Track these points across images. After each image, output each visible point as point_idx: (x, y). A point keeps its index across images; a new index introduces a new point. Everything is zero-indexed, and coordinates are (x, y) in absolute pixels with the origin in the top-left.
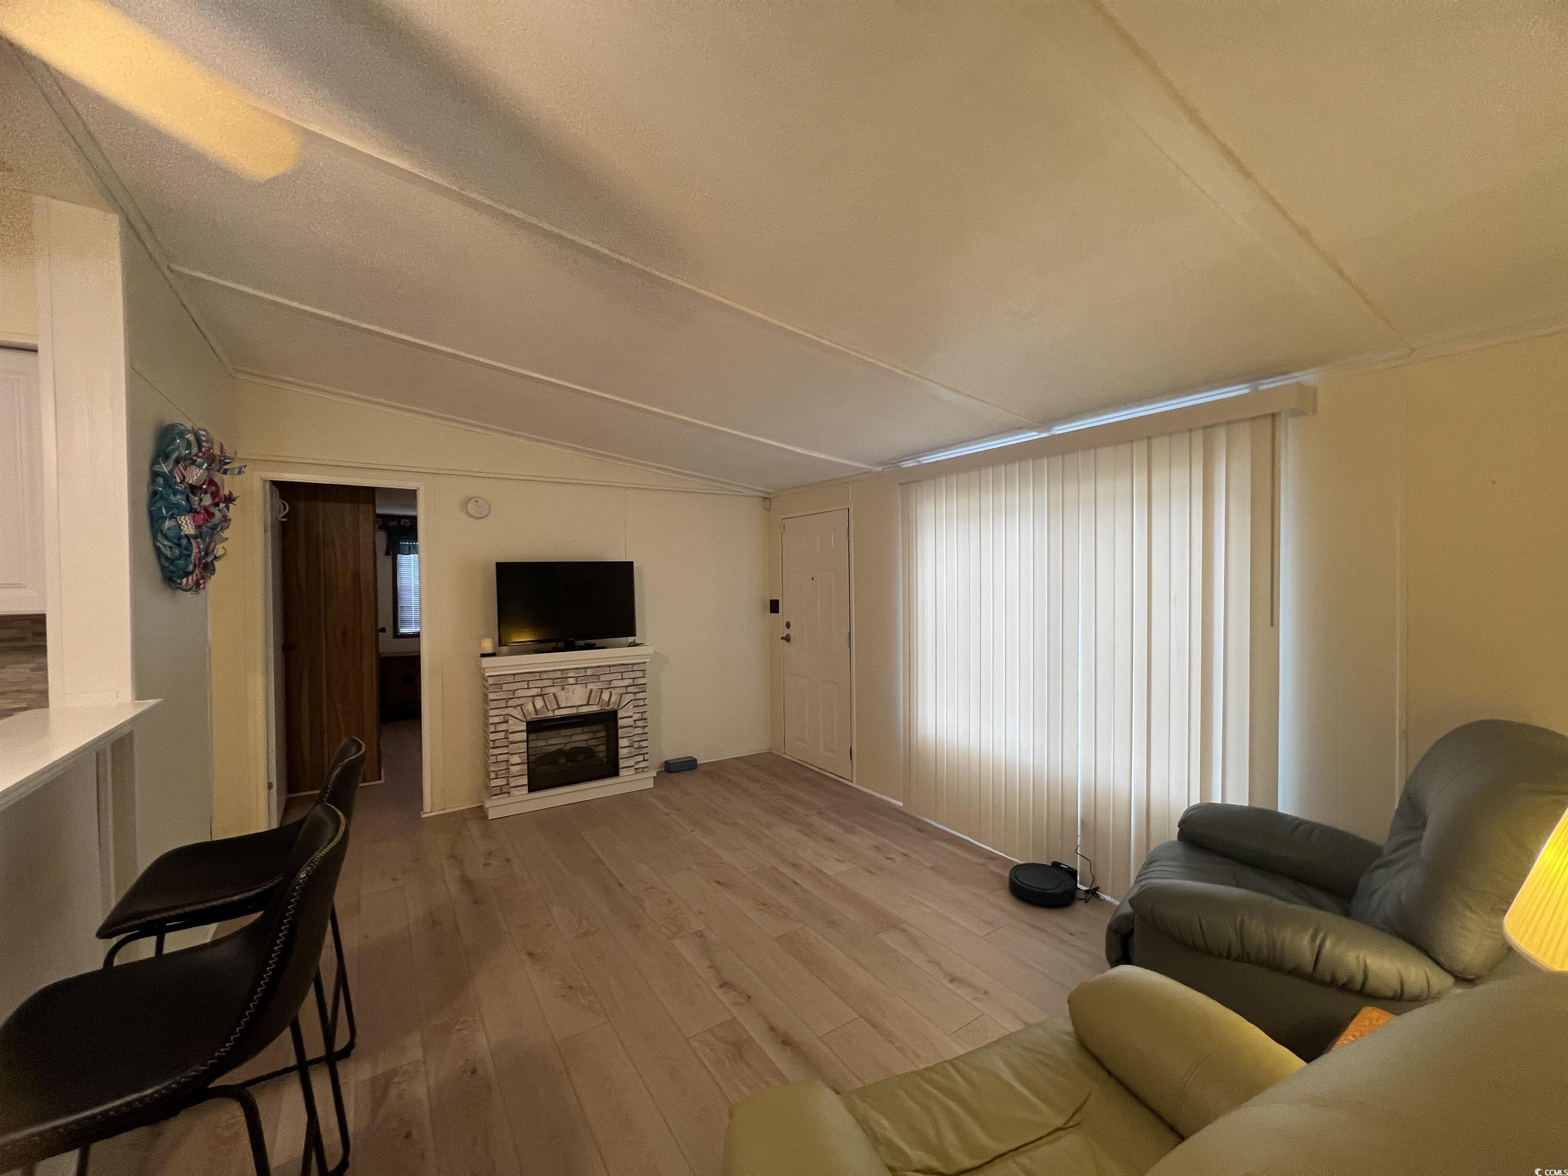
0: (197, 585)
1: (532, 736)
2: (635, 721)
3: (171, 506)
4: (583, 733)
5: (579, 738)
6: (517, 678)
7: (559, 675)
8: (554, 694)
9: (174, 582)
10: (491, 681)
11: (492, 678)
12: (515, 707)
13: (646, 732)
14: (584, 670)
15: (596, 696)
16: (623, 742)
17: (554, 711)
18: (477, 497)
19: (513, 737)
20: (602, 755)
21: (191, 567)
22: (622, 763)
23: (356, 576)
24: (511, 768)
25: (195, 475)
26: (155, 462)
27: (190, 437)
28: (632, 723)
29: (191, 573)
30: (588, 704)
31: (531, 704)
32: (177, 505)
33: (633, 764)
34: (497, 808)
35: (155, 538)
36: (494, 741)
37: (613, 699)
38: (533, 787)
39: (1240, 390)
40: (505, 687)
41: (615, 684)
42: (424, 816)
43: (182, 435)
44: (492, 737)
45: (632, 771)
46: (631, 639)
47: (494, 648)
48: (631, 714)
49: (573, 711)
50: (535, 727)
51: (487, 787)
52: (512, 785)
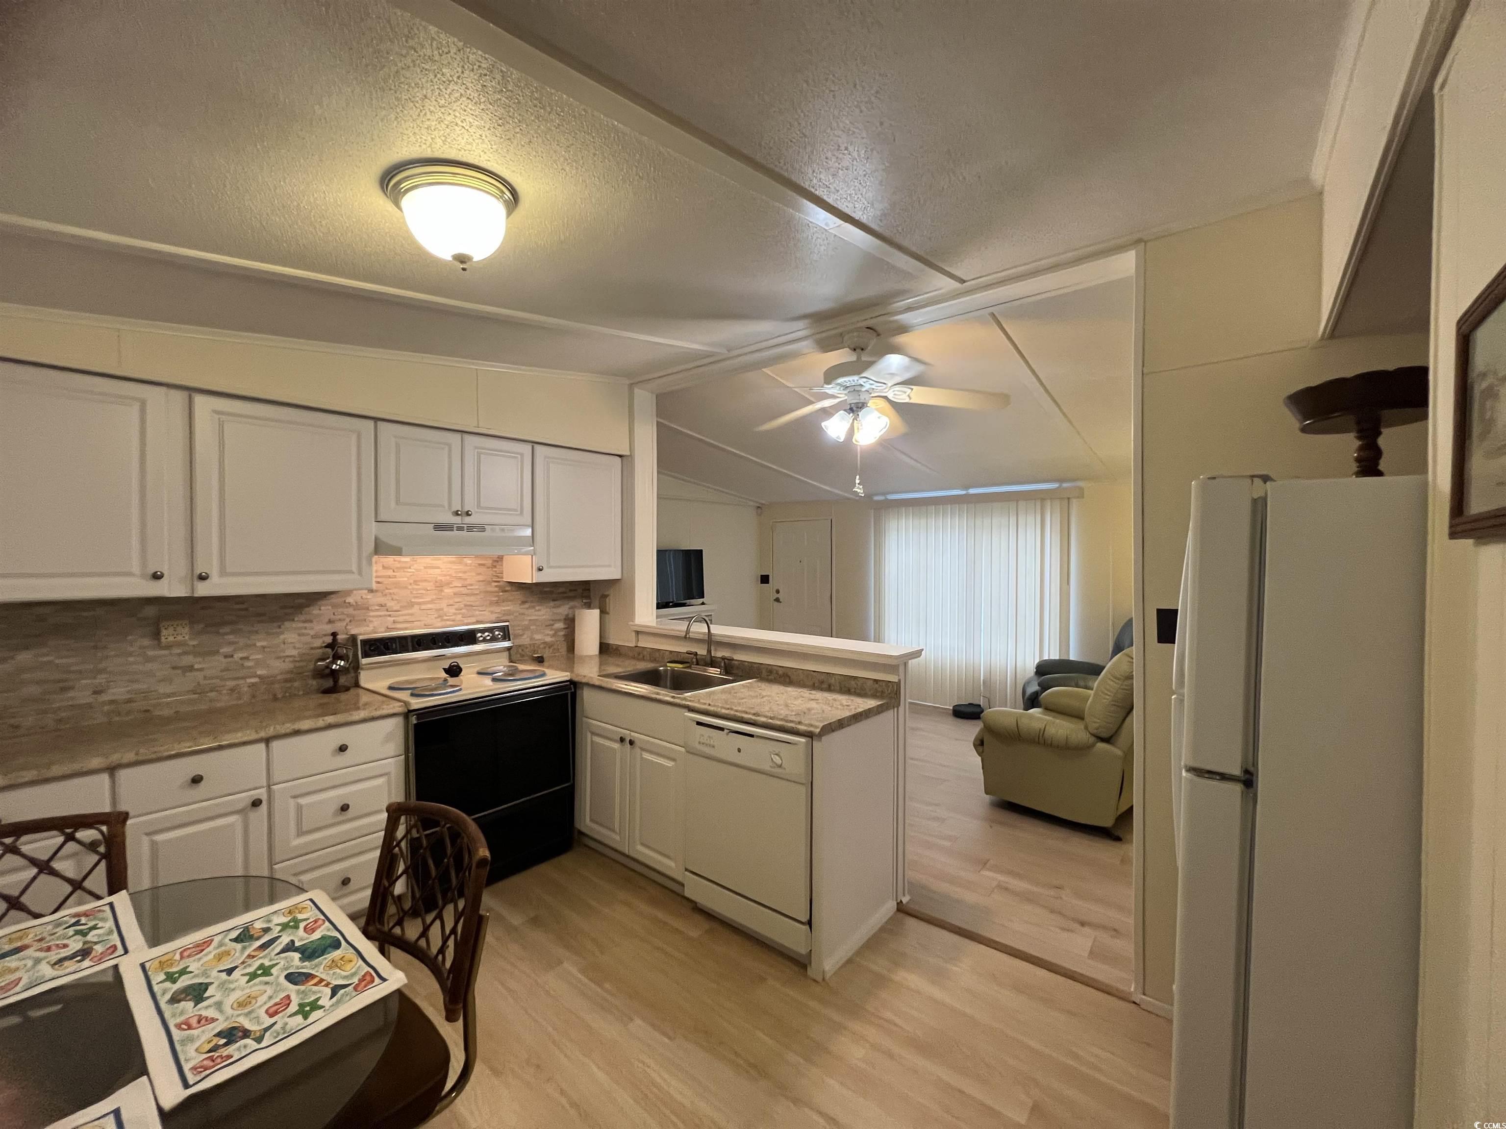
39: (1055, 485)
46: (701, 601)
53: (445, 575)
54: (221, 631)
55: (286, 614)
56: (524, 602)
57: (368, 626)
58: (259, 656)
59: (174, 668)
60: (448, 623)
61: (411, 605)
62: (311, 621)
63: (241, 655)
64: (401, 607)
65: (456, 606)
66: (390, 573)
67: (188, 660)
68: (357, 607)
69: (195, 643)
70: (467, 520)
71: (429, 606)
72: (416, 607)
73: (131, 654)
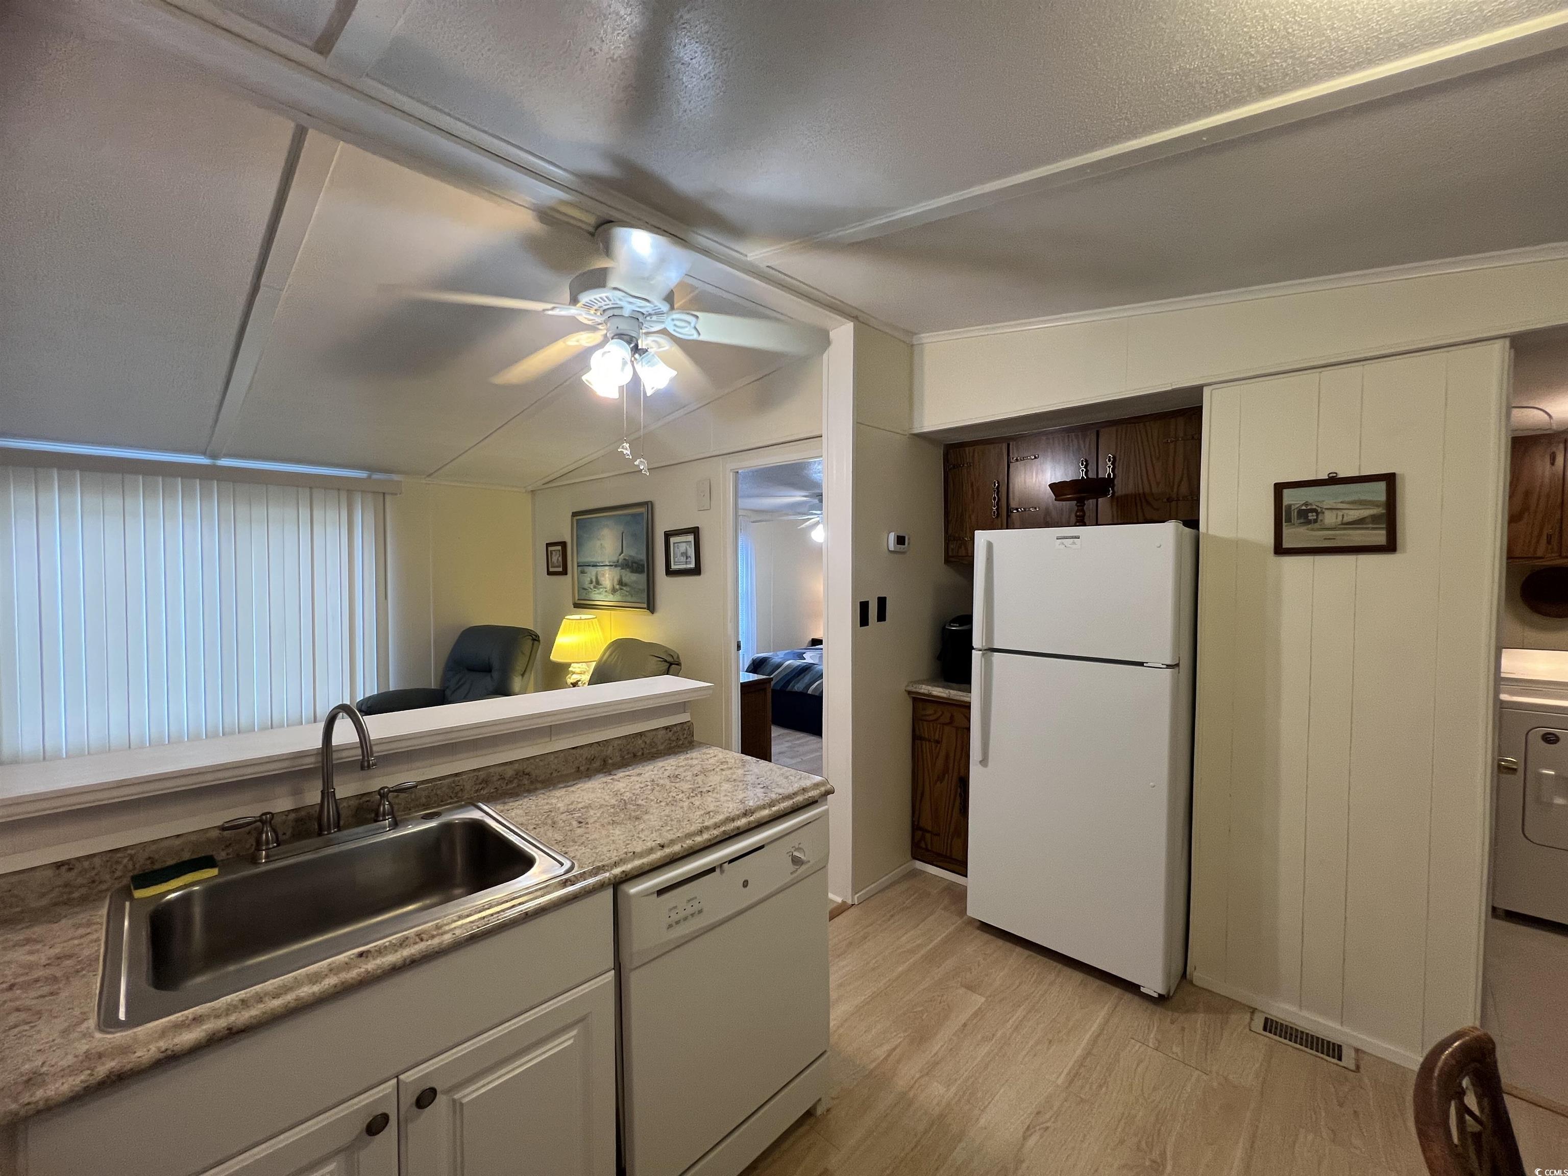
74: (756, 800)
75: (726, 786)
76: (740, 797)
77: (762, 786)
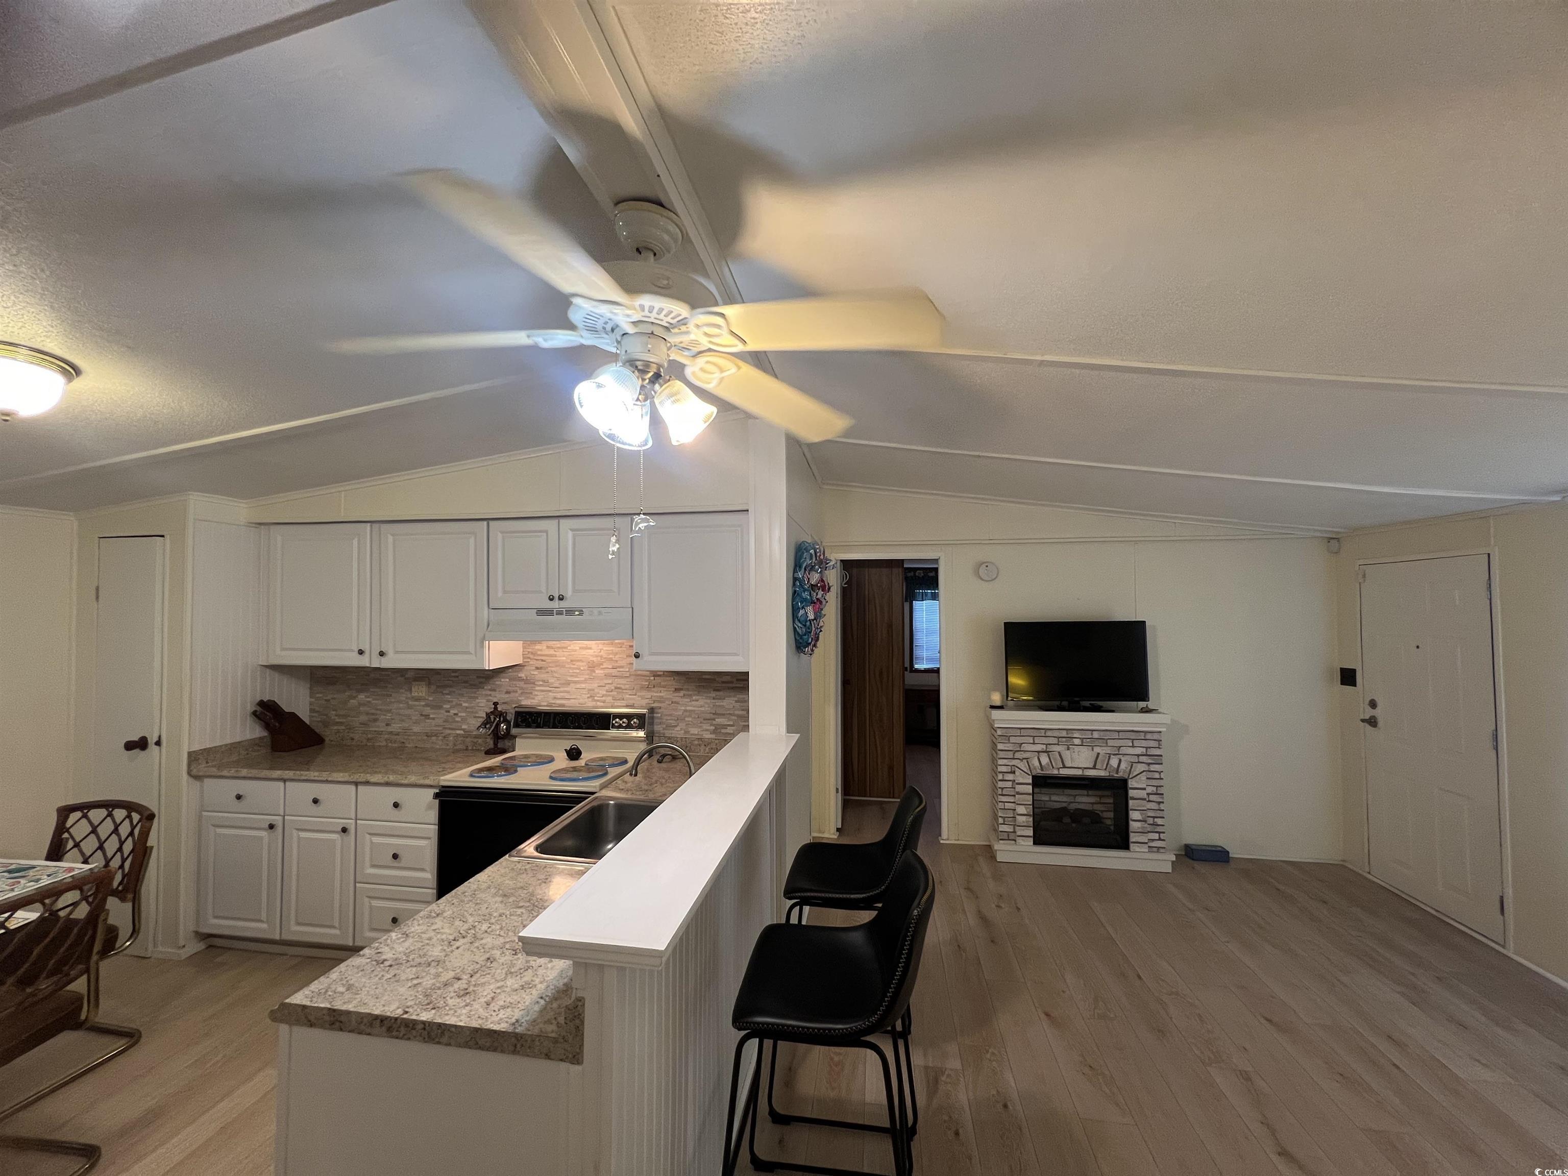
0: (812, 650)
1: (1036, 790)
2: (1148, 794)
3: (804, 600)
4: (1088, 795)
5: (1084, 800)
6: (1023, 732)
7: (1064, 734)
8: (1059, 753)
9: (800, 649)
10: (999, 732)
11: (1000, 729)
12: (1022, 760)
13: (1162, 808)
14: (1090, 732)
15: (1104, 761)
16: (1134, 815)
17: (1059, 769)
18: (987, 562)
19: (1019, 788)
20: (1109, 822)
21: (810, 640)
22: (1133, 837)
23: (890, 626)
24: (1018, 817)
25: (815, 578)
26: (795, 571)
27: (812, 551)
28: (1146, 796)
29: (810, 644)
30: (1094, 768)
31: (1036, 758)
32: (805, 600)
33: (1147, 841)
34: (1005, 852)
35: (794, 622)
36: (1002, 789)
37: (1123, 766)
38: (1039, 839)
40: (1012, 740)
41: (1123, 750)
42: (942, 842)
43: (808, 551)
44: (1000, 784)
45: (1145, 849)
46: (1142, 704)
47: (1002, 701)
48: (1144, 786)
49: (1079, 773)
50: (1041, 782)
51: (996, 830)
52: (1019, 833)
53: (597, 656)
54: (444, 692)
55: (481, 683)
56: (677, 690)
57: (534, 699)
58: (464, 714)
59: (422, 715)
60: (599, 703)
61: (568, 683)
62: (495, 690)
63: (456, 712)
64: (560, 684)
65: (607, 688)
66: (552, 652)
67: (427, 710)
68: (526, 681)
69: (431, 699)
70: (563, 604)
71: (583, 686)
72: (572, 685)
73: (400, 702)
74: (389, 941)
75: (436, 952)
76: (410, 940)
77: (387, 963)
